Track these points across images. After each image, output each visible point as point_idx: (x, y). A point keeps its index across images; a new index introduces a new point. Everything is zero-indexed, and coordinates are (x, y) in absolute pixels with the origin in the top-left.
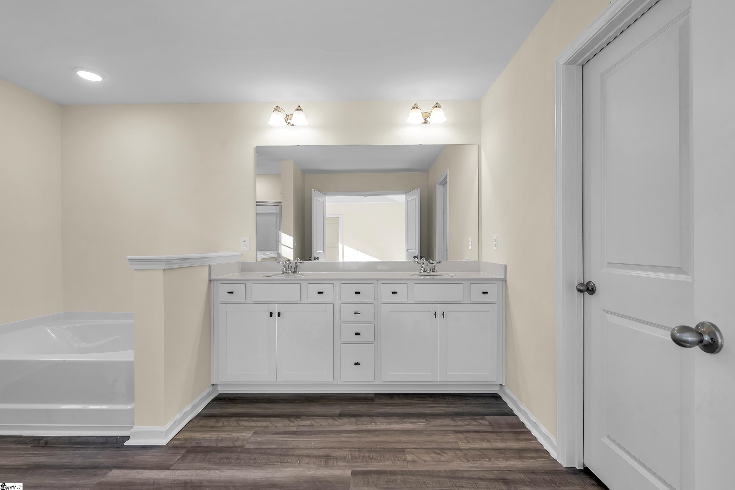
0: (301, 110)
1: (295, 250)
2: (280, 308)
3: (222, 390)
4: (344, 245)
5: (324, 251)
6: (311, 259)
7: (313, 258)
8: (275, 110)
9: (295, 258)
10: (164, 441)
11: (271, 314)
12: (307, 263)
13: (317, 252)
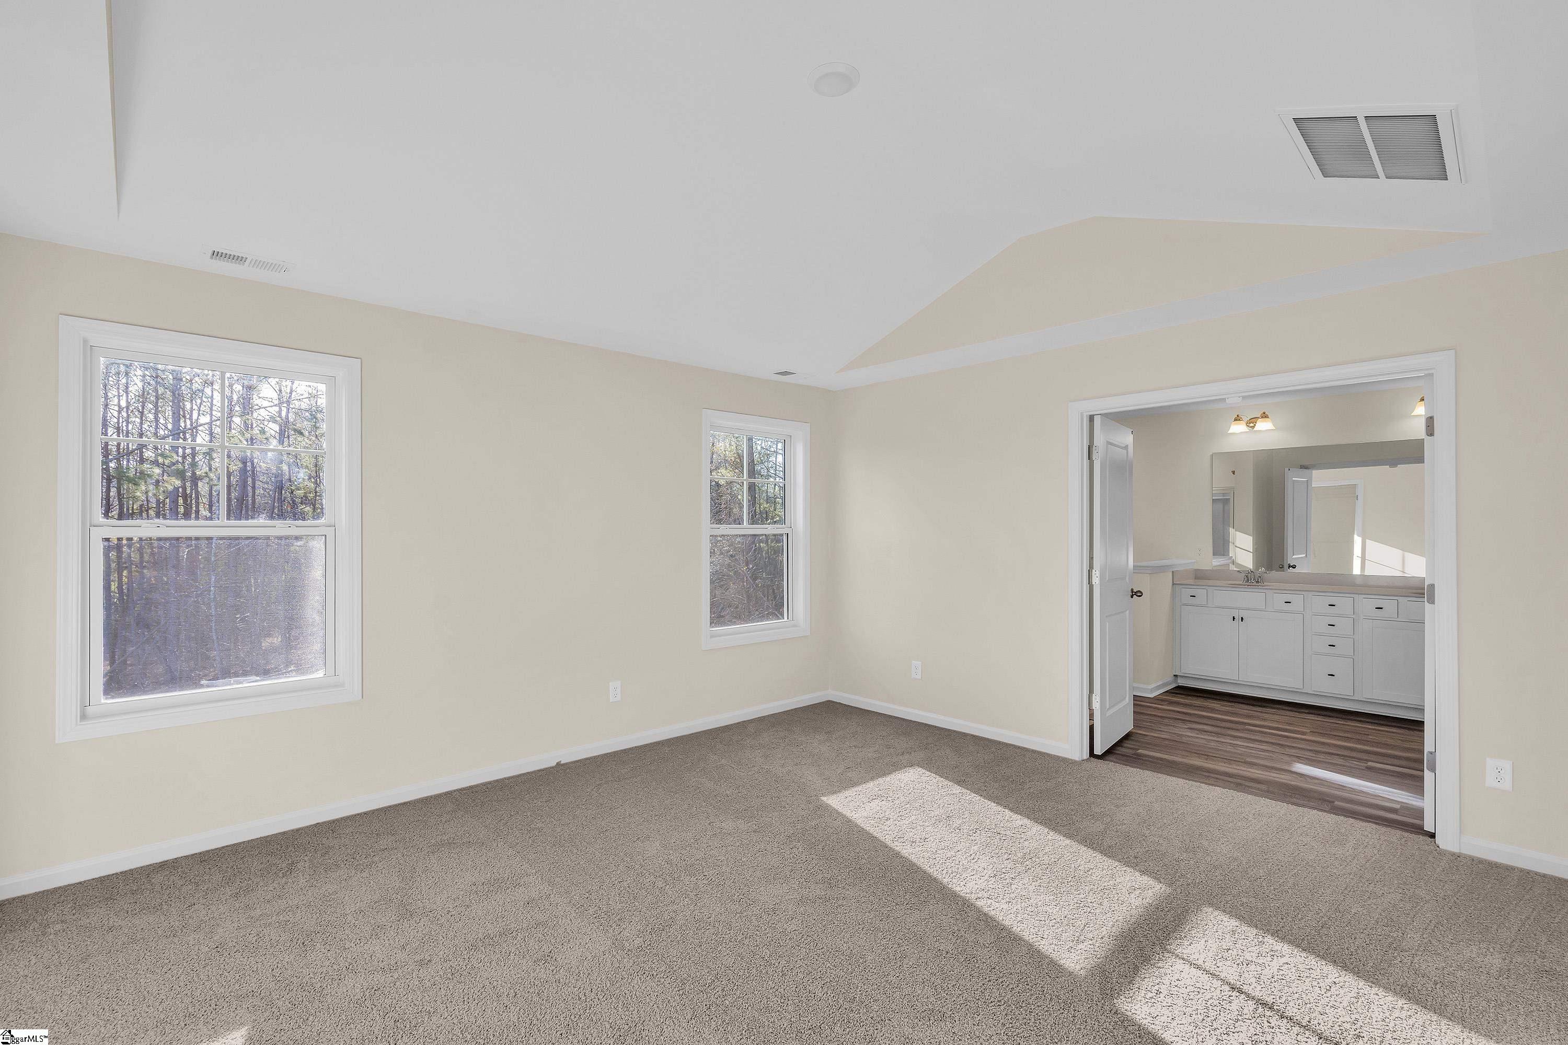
0: (1267, 417)
1: (1257, 552)
2: (1243, 613)
3: (1181, 682)
4: (1367, 540)
5: (1306, 555)
6: (1282, 567)
7: (1286, 566)
8: (1236, 420)
9: (1258, 562)
10: (1152, 696)
11: (1234, 618)
12: (1275, 574)
13: (1294, 557)
